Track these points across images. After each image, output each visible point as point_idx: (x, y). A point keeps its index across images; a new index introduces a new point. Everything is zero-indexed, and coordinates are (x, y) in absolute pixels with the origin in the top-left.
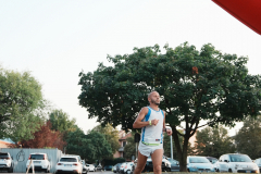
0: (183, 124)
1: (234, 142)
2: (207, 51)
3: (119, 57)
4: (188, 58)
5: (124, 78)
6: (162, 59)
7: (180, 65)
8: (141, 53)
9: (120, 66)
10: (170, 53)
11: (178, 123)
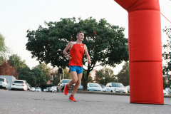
1: (116, 78)
2: (103, 22)
3: (51, 23)
4: (91, 26)
5: (53, 35)
6: (77, 26)
8: (64, 21)
9: (51, 28)
10: (81, 22)
11: (84, 63)
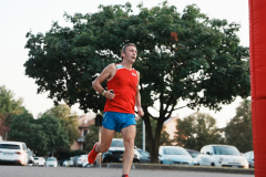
1: (223, 135)
3: (79, 16)
4: (167, 21)
5: (84, 42)
6: (134, 21)
8: (107, 10)
9: (79, 27)
10: (144, 14)
11: (151, 103)
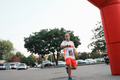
0: (56, 52)
2: (62, 29)
3: (36, 33)
5: (38, 38)
7: (55, 34)
11: (55, 51)
